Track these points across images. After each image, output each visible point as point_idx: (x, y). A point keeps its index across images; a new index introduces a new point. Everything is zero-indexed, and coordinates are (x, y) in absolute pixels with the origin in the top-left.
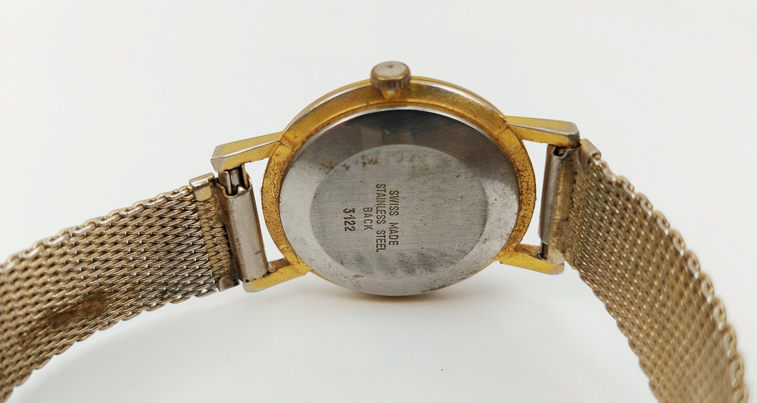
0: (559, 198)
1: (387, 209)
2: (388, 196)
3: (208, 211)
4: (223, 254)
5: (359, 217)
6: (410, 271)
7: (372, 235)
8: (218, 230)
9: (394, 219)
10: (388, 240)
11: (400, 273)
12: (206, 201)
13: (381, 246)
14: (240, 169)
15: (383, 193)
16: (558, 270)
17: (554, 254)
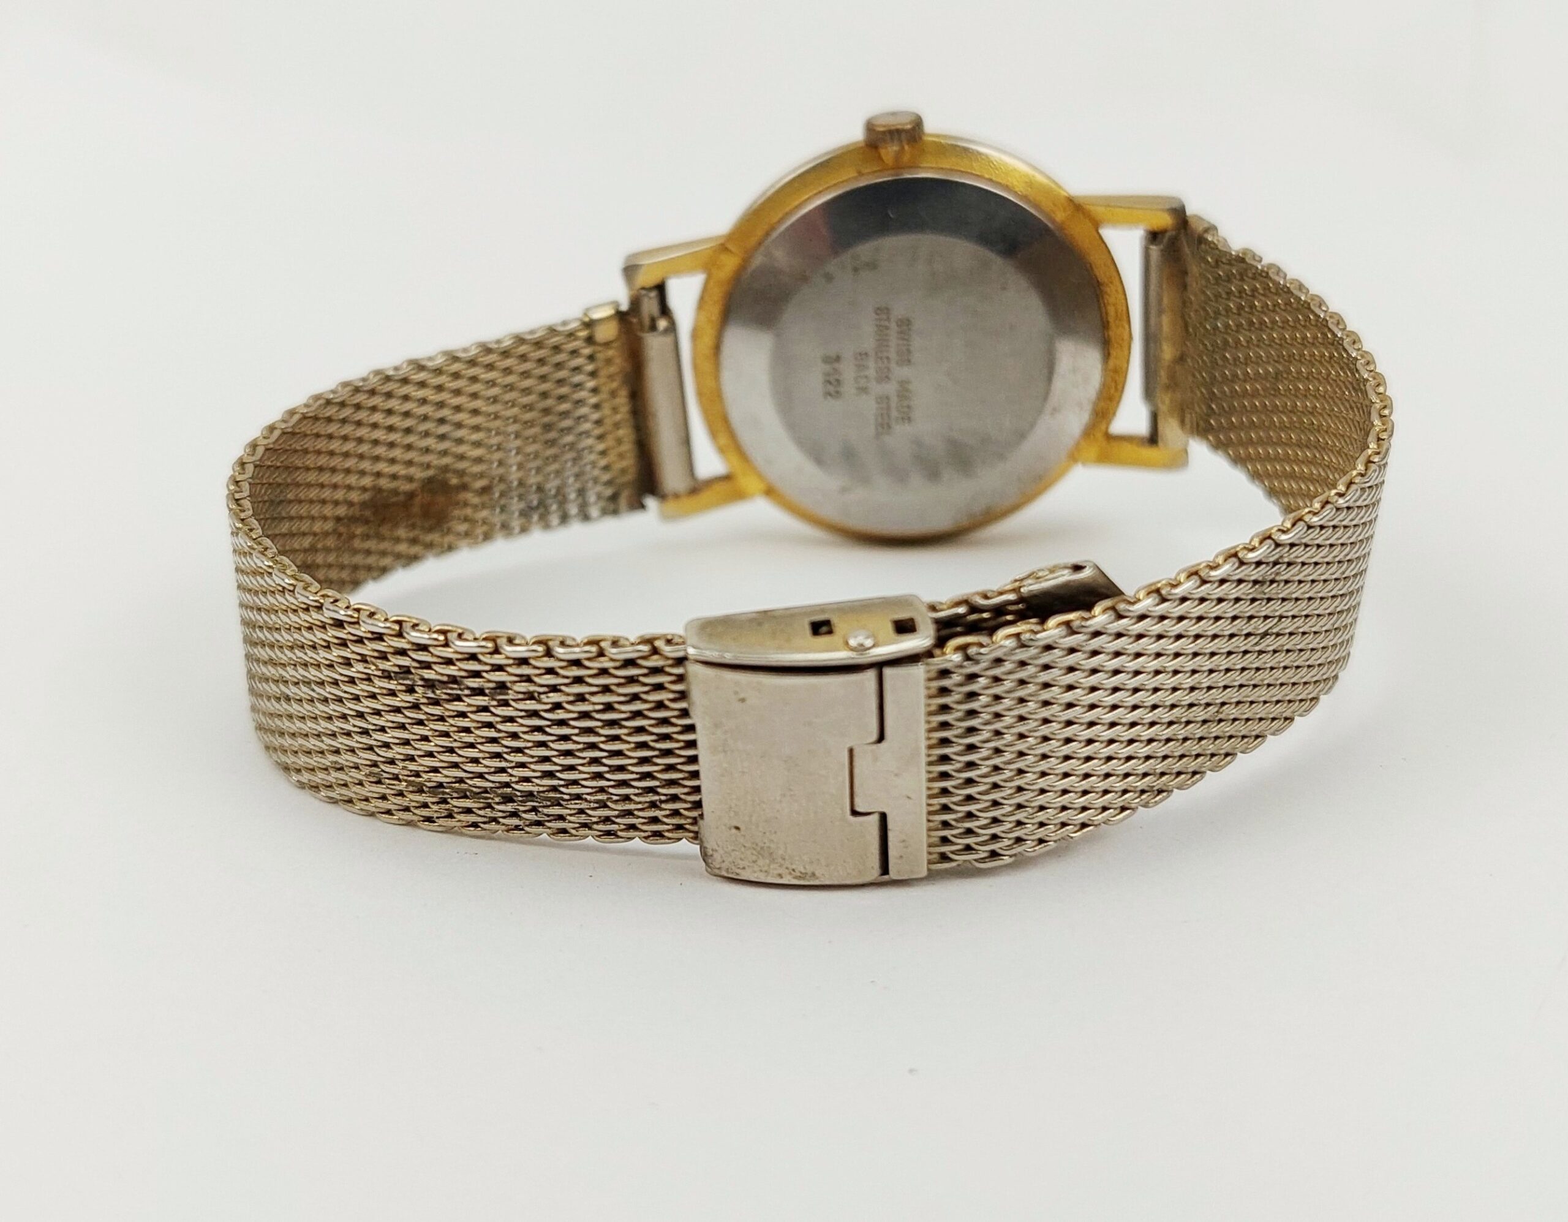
0: (1166, 320)
1: (893, 355)
2: (893, 326)
3: (609, 361)
4: (628, 447)
5: (848, 371)
6: (933, 473)
7: (868, 406)
8: (622, 400)
9: (903, 372)
10: (894, 413)
11: (916, 480)
12: (607, 344)
13: (884, 426)
14: (661, 289)
15: (886, 323)
16: (1179, 461)
17: (1171, 430)
